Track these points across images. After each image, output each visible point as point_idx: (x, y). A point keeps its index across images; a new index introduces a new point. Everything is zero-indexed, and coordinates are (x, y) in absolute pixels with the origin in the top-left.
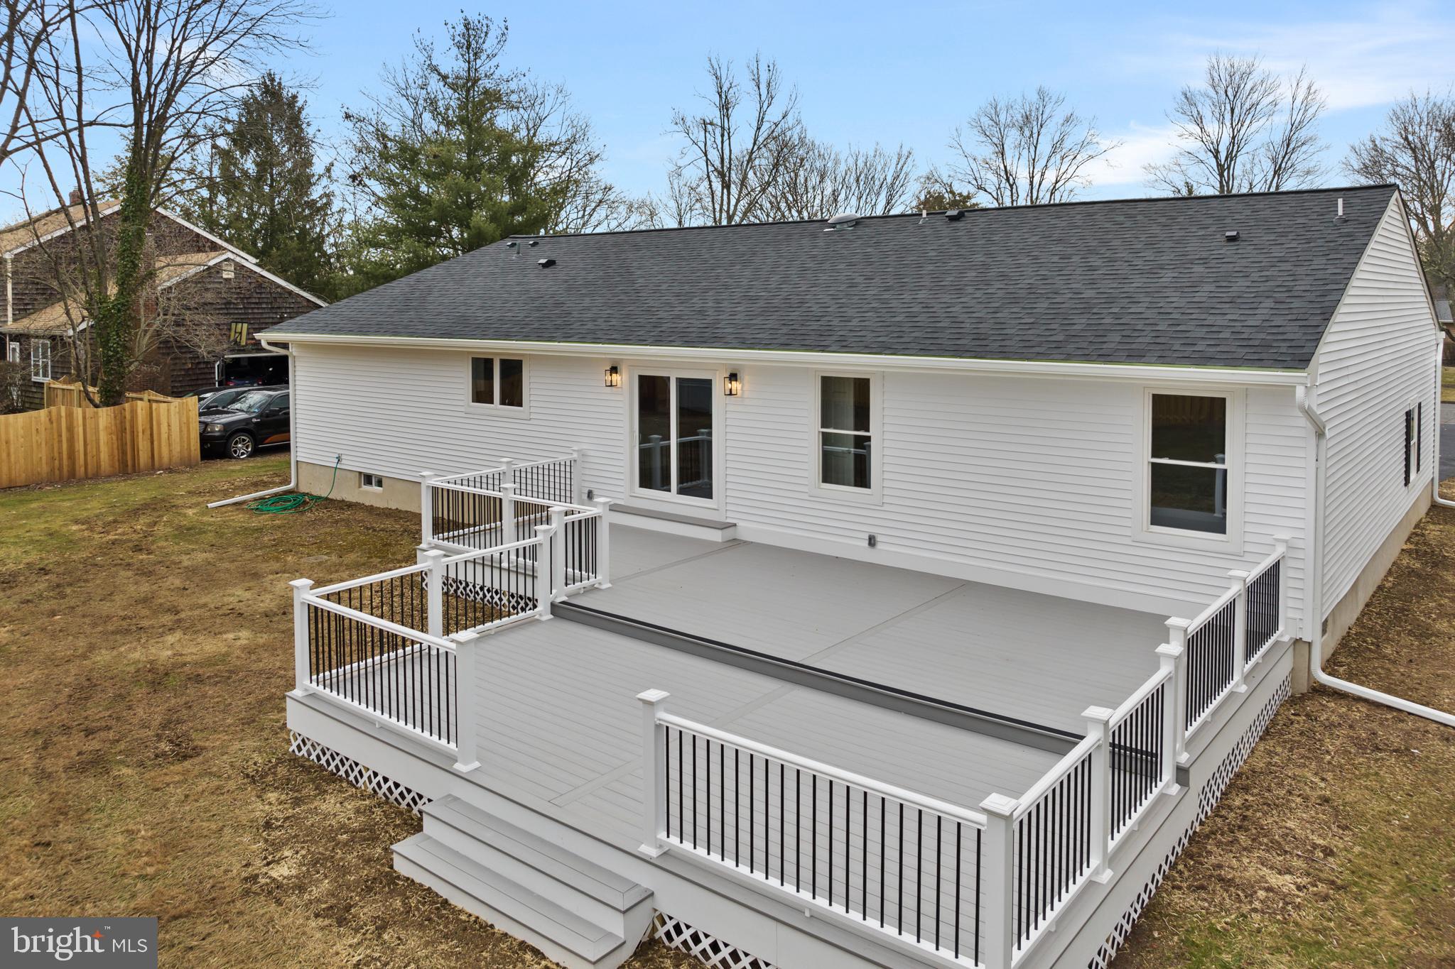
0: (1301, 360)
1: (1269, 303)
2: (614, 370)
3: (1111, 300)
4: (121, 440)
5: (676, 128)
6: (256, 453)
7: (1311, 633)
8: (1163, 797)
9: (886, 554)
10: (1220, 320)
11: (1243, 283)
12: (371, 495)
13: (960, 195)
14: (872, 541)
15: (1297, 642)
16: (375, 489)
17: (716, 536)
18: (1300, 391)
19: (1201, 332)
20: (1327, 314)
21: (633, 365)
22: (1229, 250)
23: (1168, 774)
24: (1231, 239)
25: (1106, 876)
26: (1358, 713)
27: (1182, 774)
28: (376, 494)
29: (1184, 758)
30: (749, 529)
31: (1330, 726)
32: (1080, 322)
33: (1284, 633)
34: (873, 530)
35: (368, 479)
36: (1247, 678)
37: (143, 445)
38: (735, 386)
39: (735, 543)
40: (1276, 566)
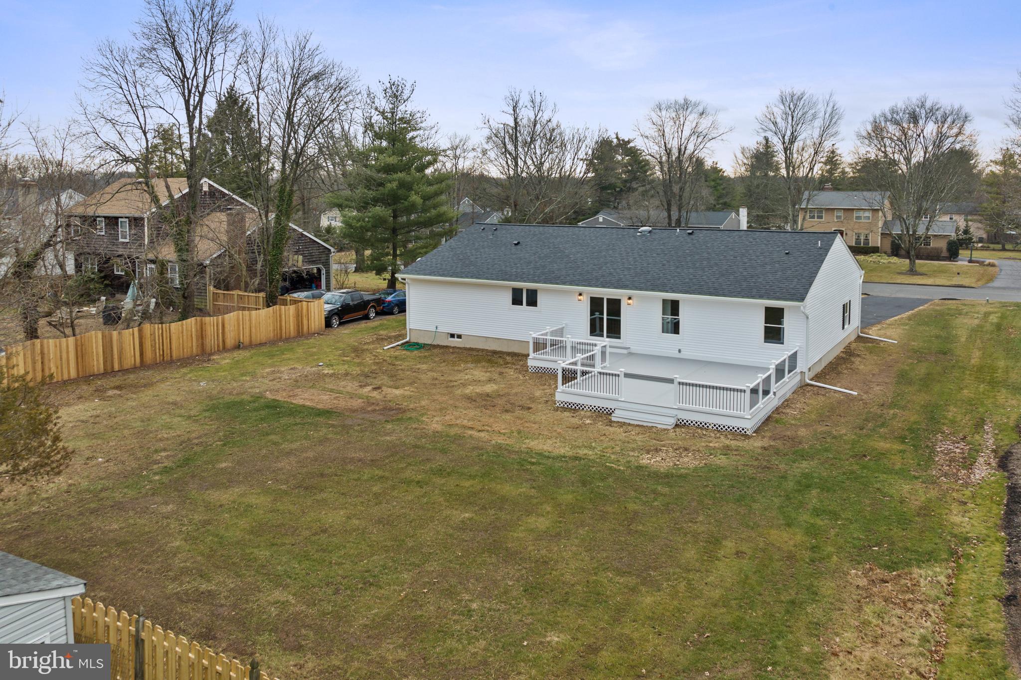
0: (802, 299)
1: (796, 280)
2: (580, 295)
3: (752, 277)
4: (298, 320)
5: (485, 126)
6: (341, 324)
7: (805, 370)
8: (770, 398)
9: (685, 354)
10: (783, 286)
11: (789, 272)
12: (455, 342)
13: (623, 140)
14: (680, 351)
15: (801, 372)
16: (456, 339)
17: (625, 351)
18: (802, 307)
19: (778, 290)
20: (810, 284)
21: (588, 293)
22: (786, 258)
23: (771, 393)
24: (787, 253)
25: (762, 406)
26: (815, 389)
27: (775, 394)
28: (457, 342)
29: (775, 390)
30: (635, 349)
31: (808, 391)
32: (744, 284)
33: (798, 370)
34: (680, 348)
35: (452, 336)
36: (788, 378)
37: (305, 322)
38: (630, 301)
39: (631, 354)
40: (796, 352)
